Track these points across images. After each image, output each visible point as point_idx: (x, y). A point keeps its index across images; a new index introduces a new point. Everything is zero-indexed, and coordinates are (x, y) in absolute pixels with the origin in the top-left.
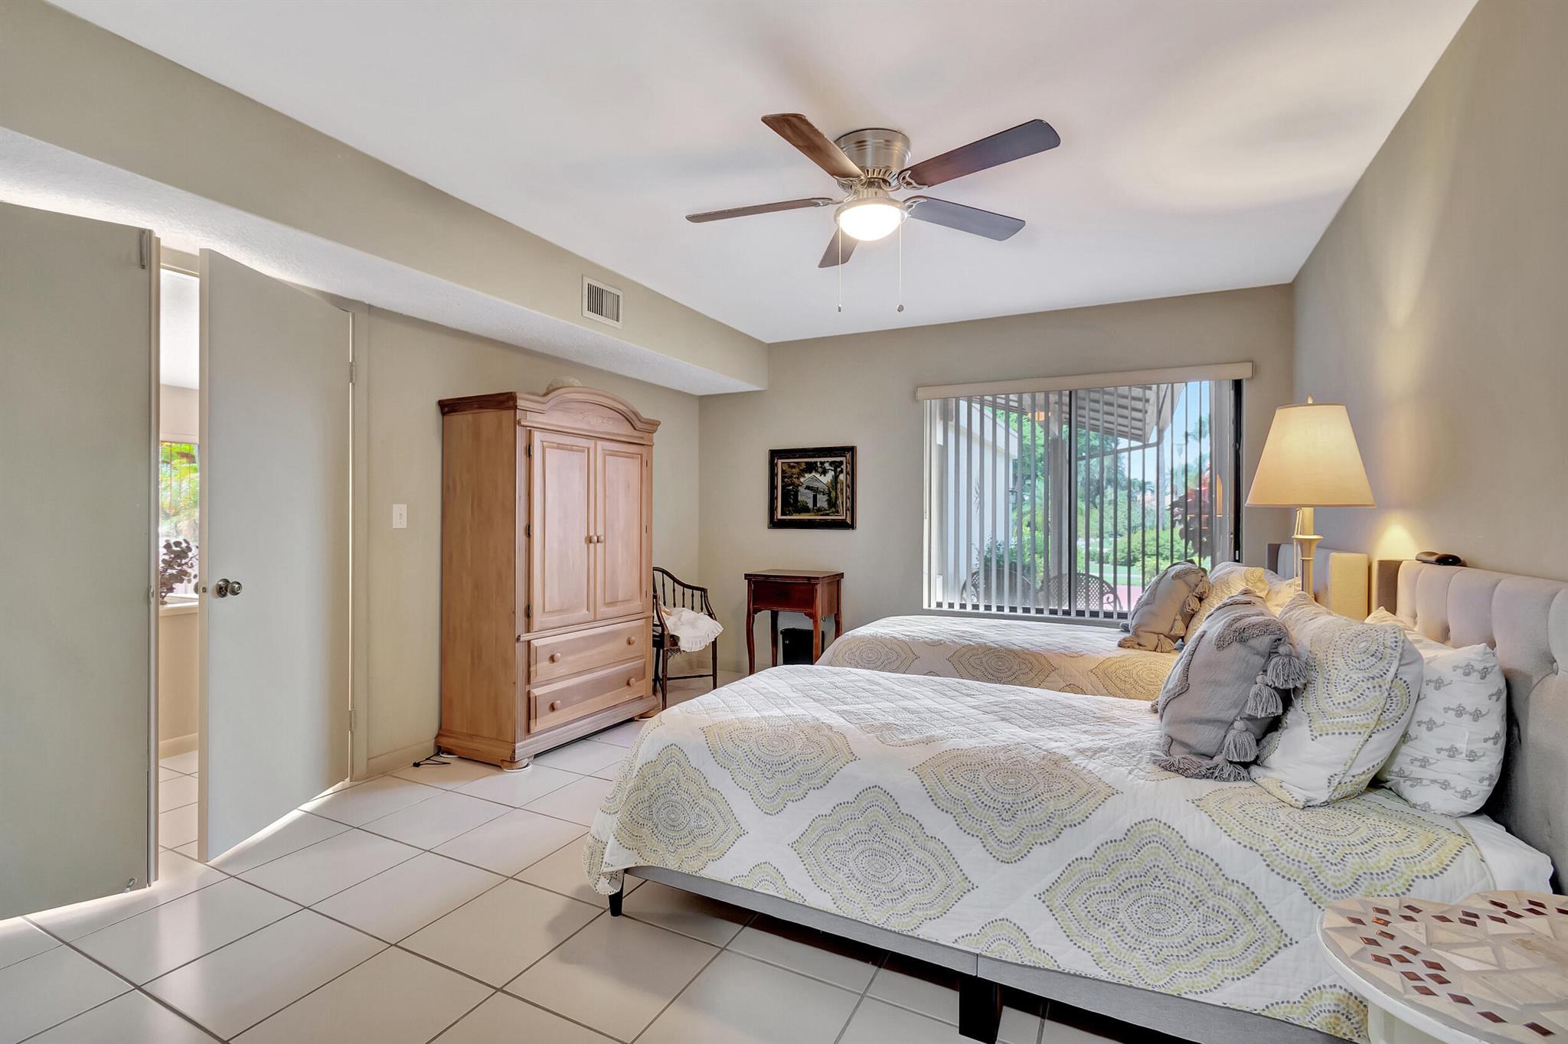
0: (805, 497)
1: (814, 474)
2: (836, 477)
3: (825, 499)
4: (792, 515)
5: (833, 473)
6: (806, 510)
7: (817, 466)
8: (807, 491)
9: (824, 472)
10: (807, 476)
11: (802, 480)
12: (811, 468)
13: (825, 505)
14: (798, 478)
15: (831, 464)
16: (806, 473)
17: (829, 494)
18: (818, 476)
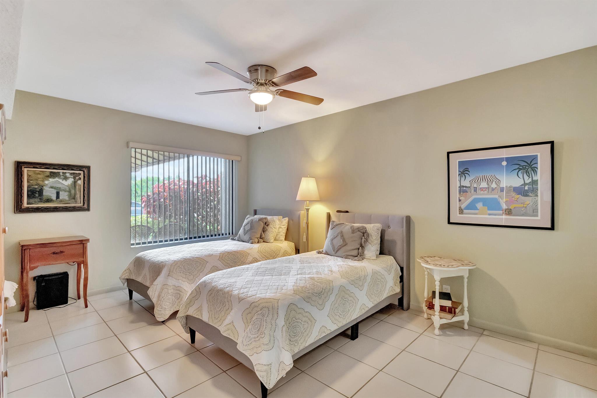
0: (49, 193)
1: (57, 179)
2: (75, 182)
3: (67, 194)
4: (37, 204)
5: (73, 180)
6: (49, 200)
7: (59, 174)
8: (51, 189)
9: (66, 178)
10: (51, 180)
11: (46, 182)
12: (53, 175)
13: (67, 198)
14: (43, 181)
15: (71, 174)
16: (51, 178)
17: (70, 191)
18: (60, 181)
